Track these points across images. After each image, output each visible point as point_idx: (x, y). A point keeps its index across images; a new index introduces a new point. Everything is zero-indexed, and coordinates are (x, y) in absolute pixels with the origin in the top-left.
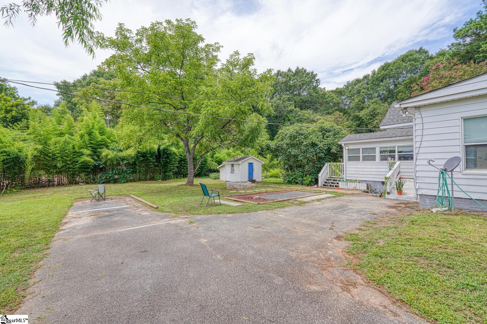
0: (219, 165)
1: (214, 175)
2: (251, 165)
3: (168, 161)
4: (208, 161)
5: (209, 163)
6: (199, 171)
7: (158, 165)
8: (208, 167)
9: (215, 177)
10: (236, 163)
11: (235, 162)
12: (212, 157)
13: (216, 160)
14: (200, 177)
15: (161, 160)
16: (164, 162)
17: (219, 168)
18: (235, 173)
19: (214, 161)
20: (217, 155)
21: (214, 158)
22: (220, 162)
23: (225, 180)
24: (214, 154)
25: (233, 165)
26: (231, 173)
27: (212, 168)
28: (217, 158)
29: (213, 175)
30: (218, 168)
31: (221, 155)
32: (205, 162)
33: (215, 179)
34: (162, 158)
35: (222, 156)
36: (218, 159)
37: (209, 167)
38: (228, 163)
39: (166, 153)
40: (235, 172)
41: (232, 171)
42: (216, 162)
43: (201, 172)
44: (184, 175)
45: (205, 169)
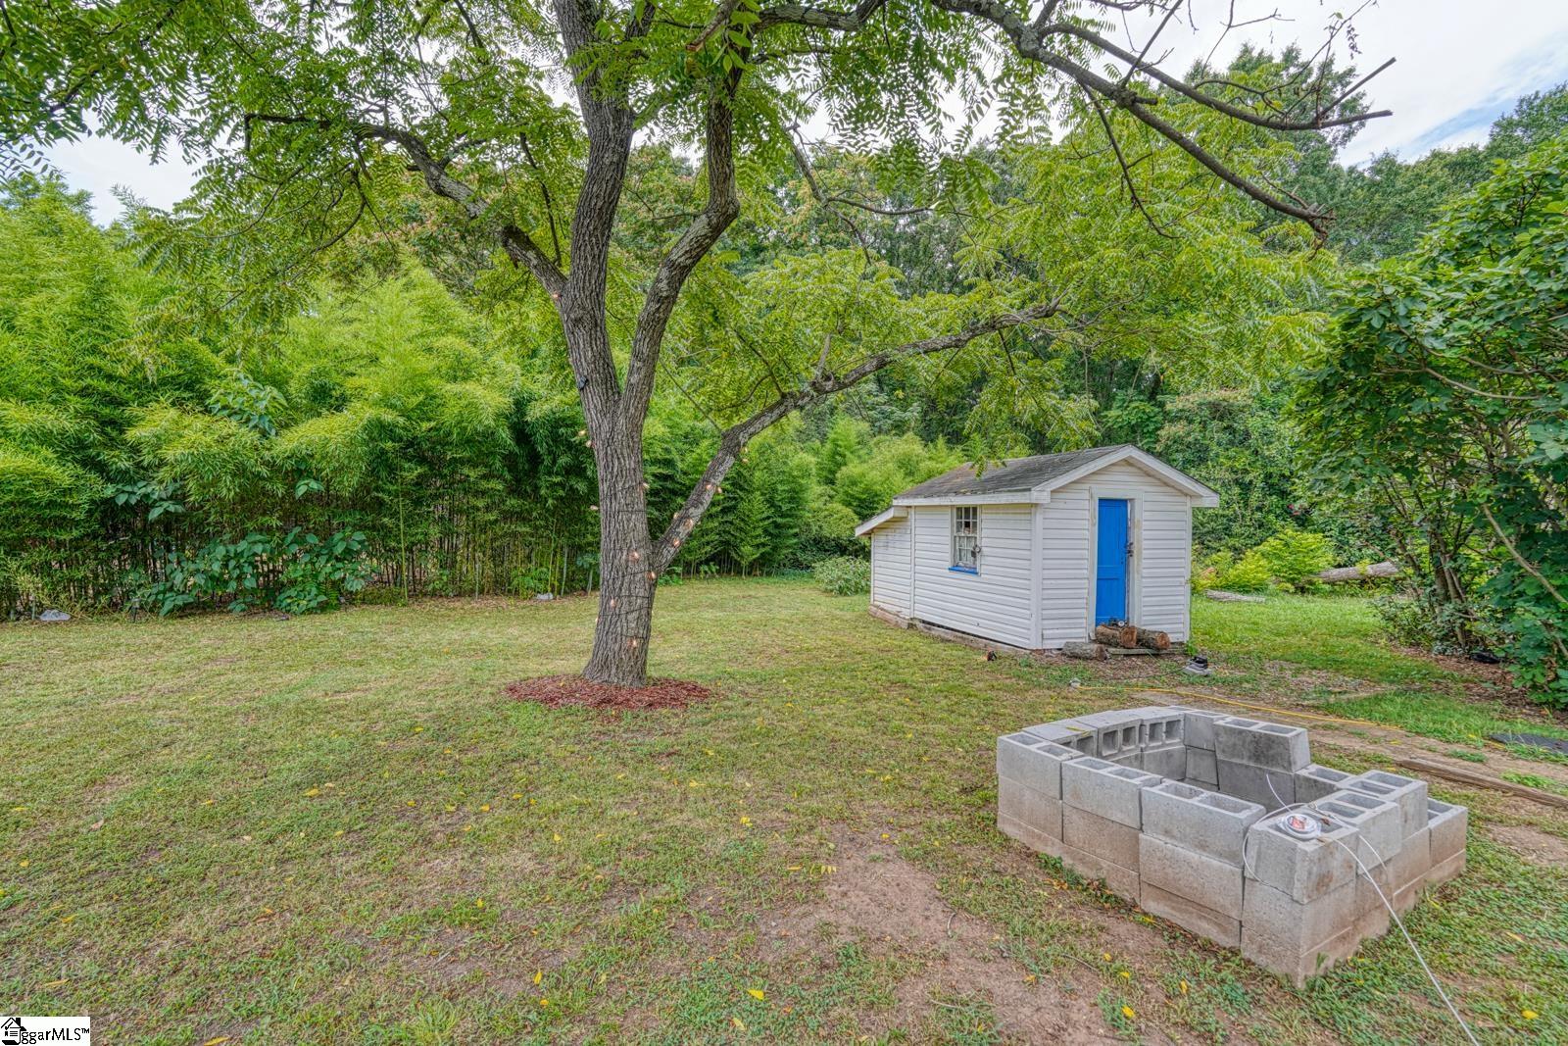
0: (864, 518)
1: (837, 573)
2: (1114, 514)
3: (582, 487)
4: (809, 495)
5: (815, 505)
6: (764, 545)
7: (530, 512)
8: (808, 525)
9: (841, 583)
10: (1004, 498)
11: (995, 489)
12: (831, 482)
13: (846, 492)
14: (769, 574)
15: (544, 481)
16: (561, 493)
17: (869, 534)
18: (982, 569)
19: (841, 496)
20: (852, 469)
21: (837, 487)
22: (866, 506)
23: (907, 614)
24: (839, 465)
25: (967, 518)
26: (955, 568)
27: (826, 532)
28: (854, 483)
29: (833, 568)
30: (858, 532)
31: (873, 468)
32: (792, 500)
33: (841, 592)
34: (550, 474)
35: (874, 476)
36: (855, 490)
37: (814, 528)
38: (936, 501)
39: (570, 446)
40: (984, 564)
41: (966, 562)
42: (849, 505)
43: (775, 549)
44: (688, 564)
45: (796, 535)
